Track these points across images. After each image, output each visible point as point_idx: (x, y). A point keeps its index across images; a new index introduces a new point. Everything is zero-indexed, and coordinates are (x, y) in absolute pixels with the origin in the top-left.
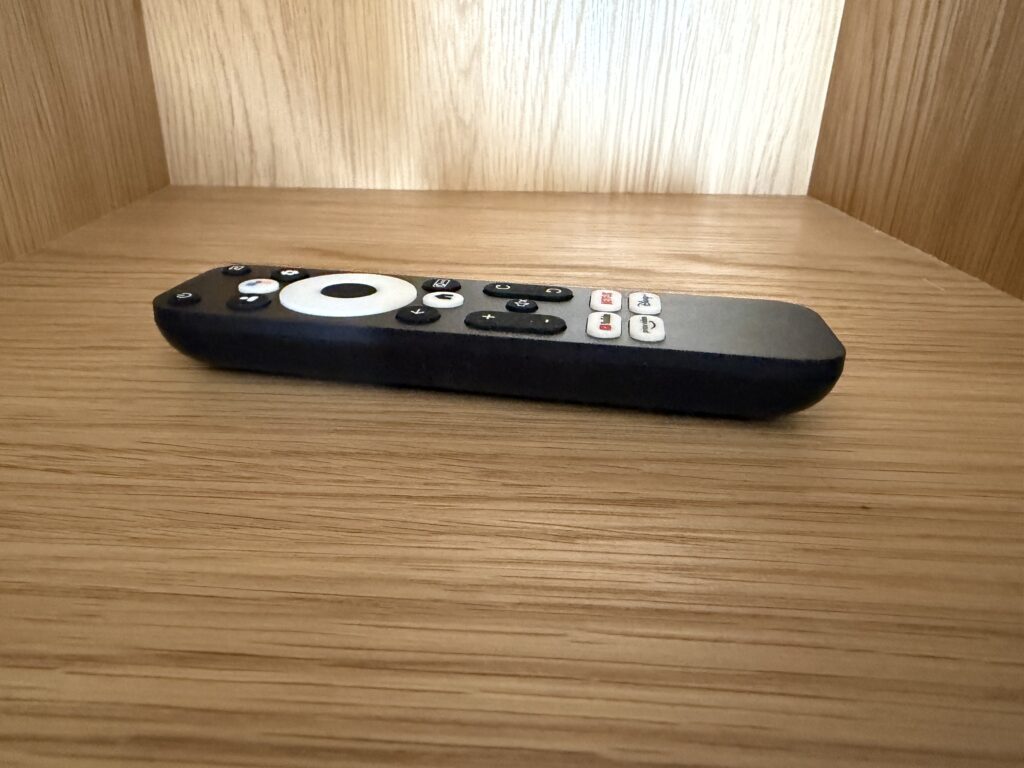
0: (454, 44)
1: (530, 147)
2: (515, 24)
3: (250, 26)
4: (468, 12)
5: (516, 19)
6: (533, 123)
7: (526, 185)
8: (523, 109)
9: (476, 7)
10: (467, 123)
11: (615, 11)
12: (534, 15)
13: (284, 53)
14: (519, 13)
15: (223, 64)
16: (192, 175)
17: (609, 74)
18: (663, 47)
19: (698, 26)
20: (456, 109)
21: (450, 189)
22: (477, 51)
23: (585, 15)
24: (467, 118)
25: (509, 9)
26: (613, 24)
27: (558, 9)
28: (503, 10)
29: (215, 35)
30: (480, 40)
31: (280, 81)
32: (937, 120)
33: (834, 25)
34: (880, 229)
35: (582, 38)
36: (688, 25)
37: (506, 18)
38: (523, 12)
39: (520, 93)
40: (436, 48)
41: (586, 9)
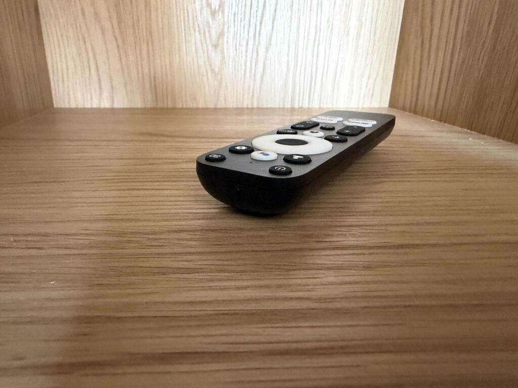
0: (209, 31)
1: (249, 85)
2: (241, 22)
3: (100, 21)
4: (216, 15)
5: (241, 18)
6: (251, 72)
7: (248, 105)
8: (245, 64)
9: (220, 13)
10: (217, 72)
11: (291, 15)
12: (250, 17)
13: (118, 37)
14: (243, 16)
15: (85, 42)
16: (67, 101)
17: (289, 47)
18: (316, 33)
19: (333, 23)
20: (210, 65)
21: (208, 107)
22: (221, 35)
23: (277, 17)
24: (217, 70)
25: (238, 13)
26: (291, 22)
27: (263, 14)
28: (235, 14)
29: (80, 26)
30: (223, 29)
31: (116, 50)
32: (463, 62)
33: (398, 22)
34: (434, 119)
35: (275, 29)
36: (328, 22)
37: (236, 18)
38: (245, 15)
39: (244, 56)
40: (200, 34)
41: (277, 14)
